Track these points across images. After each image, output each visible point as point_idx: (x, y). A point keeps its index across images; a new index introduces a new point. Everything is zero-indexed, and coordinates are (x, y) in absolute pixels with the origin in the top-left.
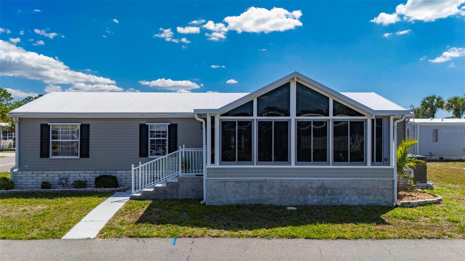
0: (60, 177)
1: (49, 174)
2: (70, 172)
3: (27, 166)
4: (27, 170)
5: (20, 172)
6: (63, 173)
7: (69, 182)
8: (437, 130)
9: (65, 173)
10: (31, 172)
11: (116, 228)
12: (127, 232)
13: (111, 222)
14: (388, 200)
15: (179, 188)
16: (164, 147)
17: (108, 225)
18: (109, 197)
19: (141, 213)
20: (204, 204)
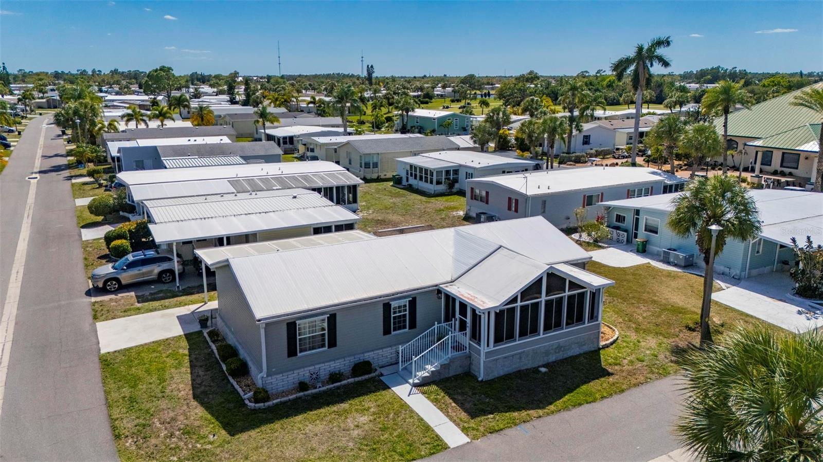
0: (311, 373)
1: (299, 373)
2: (320, 365)
3: (275, 370)
4: (277, 374)
5: (270, 378)
6: (313, 368)
7: (320, 375)
8: (545, 201)
9: (315, 367)
10: (281, 375)
11: (469, 427)
12: (482, 429)
13: (454, 422)
14: (595, 345)
15: (450, 368)
16: (405, 321)
17: (458, 425)
18: (390, 388)
19: (453, 404)
20: (482, 380)
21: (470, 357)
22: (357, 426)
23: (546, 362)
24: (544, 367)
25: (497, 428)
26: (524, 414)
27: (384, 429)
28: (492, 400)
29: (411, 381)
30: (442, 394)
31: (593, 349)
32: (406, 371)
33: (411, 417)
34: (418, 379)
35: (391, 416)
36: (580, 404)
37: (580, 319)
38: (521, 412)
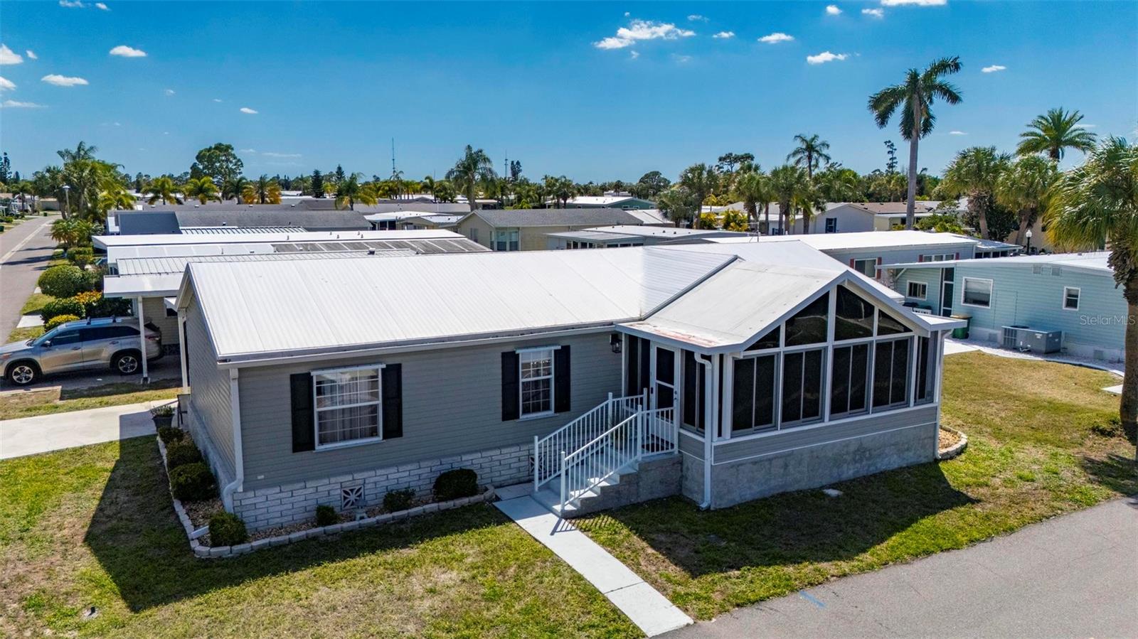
0: (345, 489)
1: (319, 488)
2: (366, 475)
3: (263, 477)
4: (268, 486)
5: (251, 494)
6: (351, 479)
7: (365, 495)
9: (355, 478)
10: (277, 490)
11: (687, 594)
12: (717, 597)
13: (654, 583)
14: (929, 453)
15: (641, 483)
16: (547, 394)
17: (662, 590)
18: (511, 521)
19: (650, 551)
20: (708, 509)
21: (681, 463)
22: (432, 591)
23: (837, 481)
24: (834, 488)
25: (752, 598)
26: (807, 569)
27: (492, 598)
28: (733, 544)
29: (558, 508)
30: (625, 531)
31: (924, 460)
32: (547, 492)
33: (555, 573)
34: (571, 503)
35: (511, 571)
36: (928, 553)
37: (900, 397)
38: (801, 566)
